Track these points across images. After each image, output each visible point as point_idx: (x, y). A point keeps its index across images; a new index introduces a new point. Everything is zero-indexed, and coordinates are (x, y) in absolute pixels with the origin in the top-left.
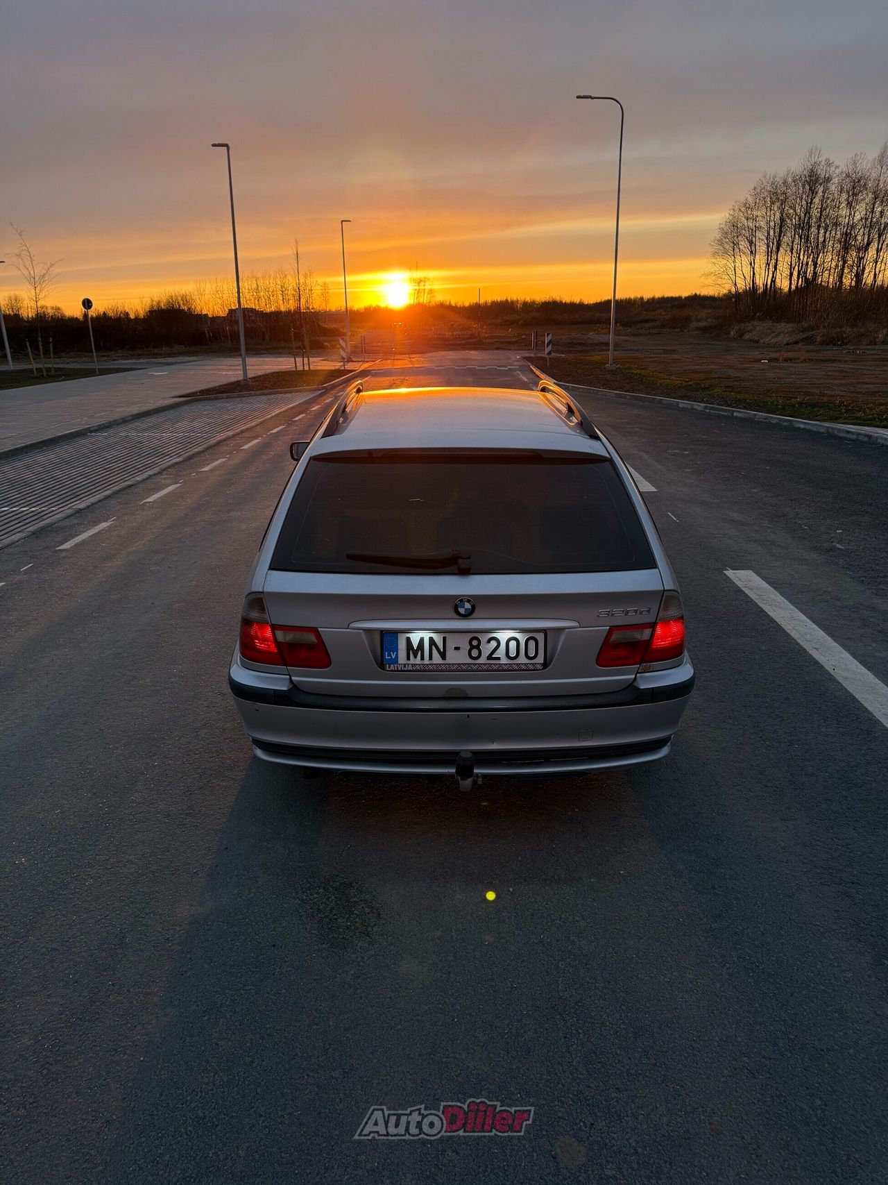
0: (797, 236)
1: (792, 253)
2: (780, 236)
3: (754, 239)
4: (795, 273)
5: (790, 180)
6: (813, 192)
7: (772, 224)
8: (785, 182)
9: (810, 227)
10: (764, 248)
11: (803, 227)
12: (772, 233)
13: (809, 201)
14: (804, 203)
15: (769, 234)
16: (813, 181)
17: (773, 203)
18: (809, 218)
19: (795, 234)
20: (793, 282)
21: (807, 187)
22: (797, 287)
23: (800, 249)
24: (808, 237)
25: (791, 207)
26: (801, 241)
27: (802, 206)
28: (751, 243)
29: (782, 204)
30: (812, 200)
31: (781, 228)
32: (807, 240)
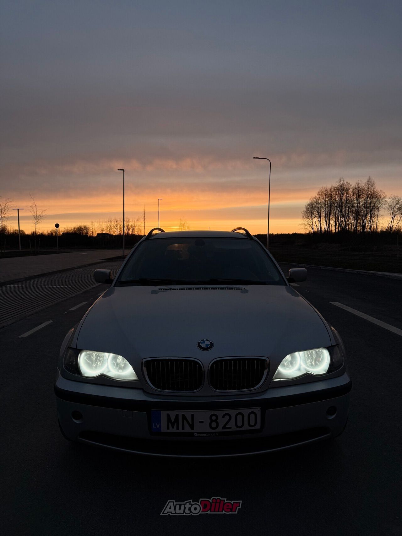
0: (337, 211)
1: (336, 217)
2: (330, 210)
3: (320, 211)
4: (338, 225)
5: (333, 189)
6: (343, 194)
7: (327, 206)
8: (331, 190)
9: (342, 207)
10: (324, 215)
11: (340, 207)
12: (327, 209)
13: (341, 197)
14: (339, 198)
15: (325, 209)
16: (342, 189)
17: (326, 198)
18: (342, 204)
19: (336, 210)
20: (337, 228)
21: (340, 192)
22: (338, 230)
23: (339, 215)
24: (342, 211)
25: (334, 199)
26: (339, 212)
27: (338, 199)
28: (318, 213)
29: (330, 198)
30: (342, 197)
31: (330, 207)
32: (342, 212)
